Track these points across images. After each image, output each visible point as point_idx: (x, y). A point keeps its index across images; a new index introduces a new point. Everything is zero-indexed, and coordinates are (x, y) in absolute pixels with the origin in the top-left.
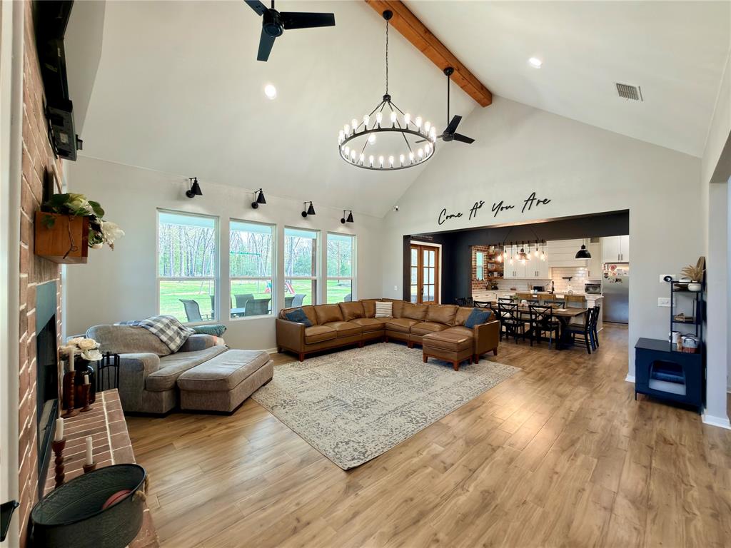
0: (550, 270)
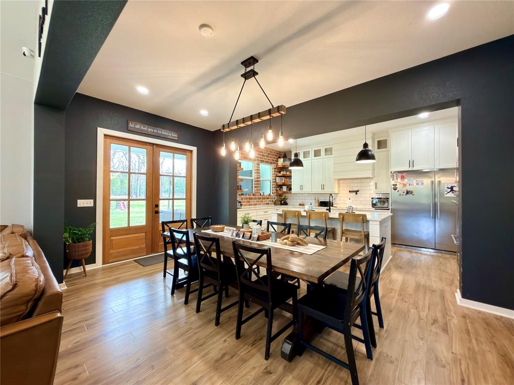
0: (336, 182)
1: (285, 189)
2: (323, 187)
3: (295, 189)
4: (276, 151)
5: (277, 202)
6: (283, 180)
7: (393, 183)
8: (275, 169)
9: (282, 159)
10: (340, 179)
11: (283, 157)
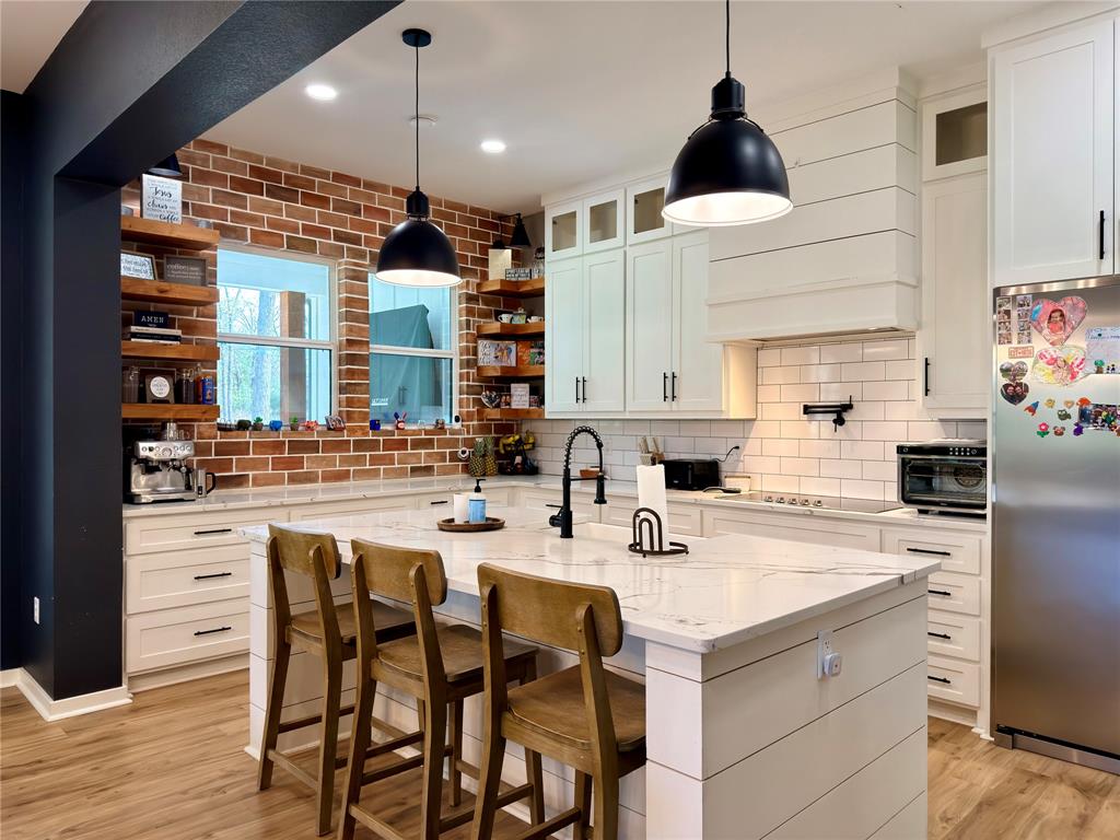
0: (742, 357)
1: (520, 396)
2: (671, 386)
3: (557, 400)
4: (474, 211)
5: (477, 463)
6: (511, 355)
7: (1002, 355)
8: (470, 298)
9: (508, 253)
10: (764, 344)
11: (512, 243)
